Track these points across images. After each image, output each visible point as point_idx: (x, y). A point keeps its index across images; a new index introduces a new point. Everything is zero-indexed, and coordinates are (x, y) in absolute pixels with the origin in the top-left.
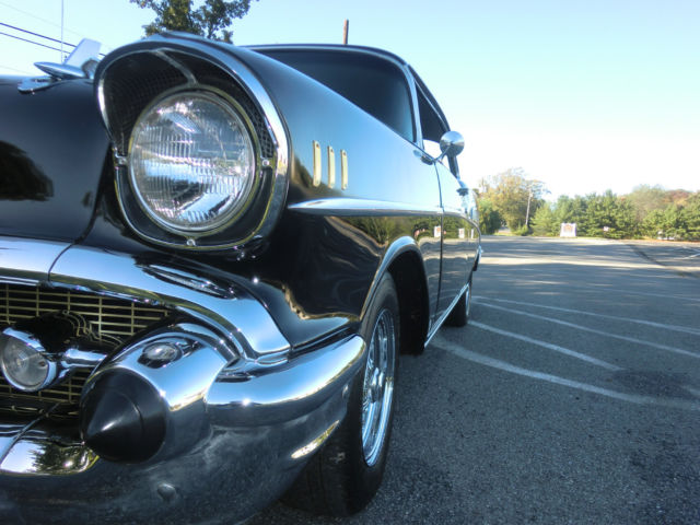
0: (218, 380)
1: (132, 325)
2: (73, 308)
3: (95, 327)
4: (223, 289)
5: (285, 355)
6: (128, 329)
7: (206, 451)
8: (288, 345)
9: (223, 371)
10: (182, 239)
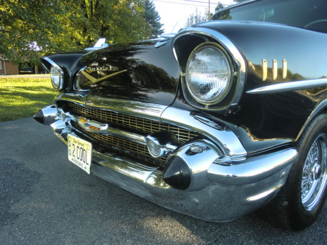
0: (213, 163)
1: (189, 137)
2: (171, 129)
3: (177, 136)
4: (221, 127)
5: (245, 156)
6: (187, 138)
7: (209, 190)
8: (246, 152)
9: (216, 160)
10: (204, 106)
